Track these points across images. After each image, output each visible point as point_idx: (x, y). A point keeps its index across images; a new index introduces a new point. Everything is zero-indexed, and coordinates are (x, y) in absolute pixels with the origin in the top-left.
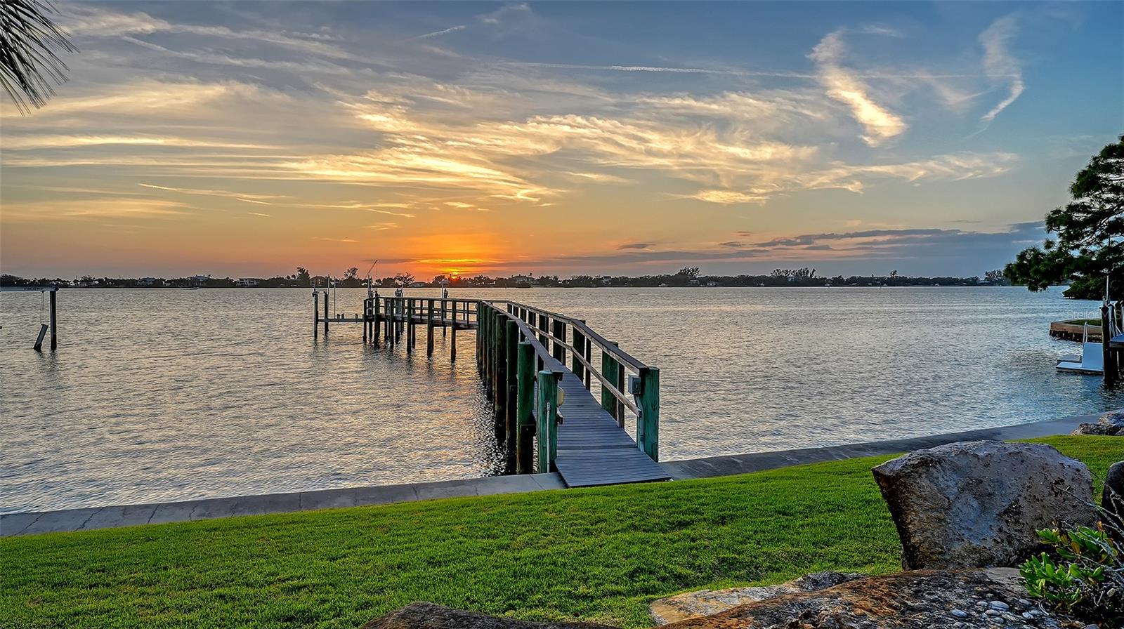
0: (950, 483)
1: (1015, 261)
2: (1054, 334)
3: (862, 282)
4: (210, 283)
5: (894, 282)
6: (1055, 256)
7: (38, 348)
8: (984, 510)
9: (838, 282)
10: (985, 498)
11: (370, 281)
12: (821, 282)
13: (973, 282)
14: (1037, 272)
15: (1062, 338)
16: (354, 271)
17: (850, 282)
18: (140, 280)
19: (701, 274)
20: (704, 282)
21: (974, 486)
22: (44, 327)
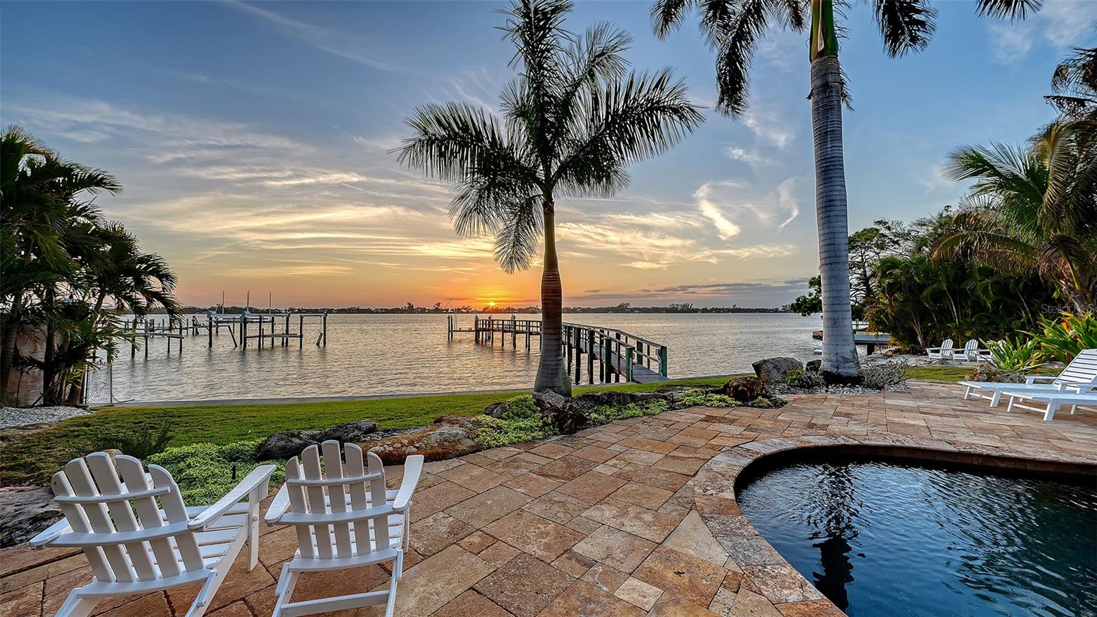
0: (770, 366)
1: (795, 302)
2: (814, 337)
3: (718, 311)
4: (359, 311)
5: (735, 310)
6: (813, 299)
7: (318, 344)
8: (778, 372)
9: (705, 311)
10: (778, 370)
11: (447, 310)
12: (696, 311)
13: (776, 311)
14: (805, 307)
15: (818, 339)
16: (439, 304)
17: (711, 311)
18: (321, 310)
19: (631, 306)
20: (633, 311)
21: (776, 367)
22: (321, 334)
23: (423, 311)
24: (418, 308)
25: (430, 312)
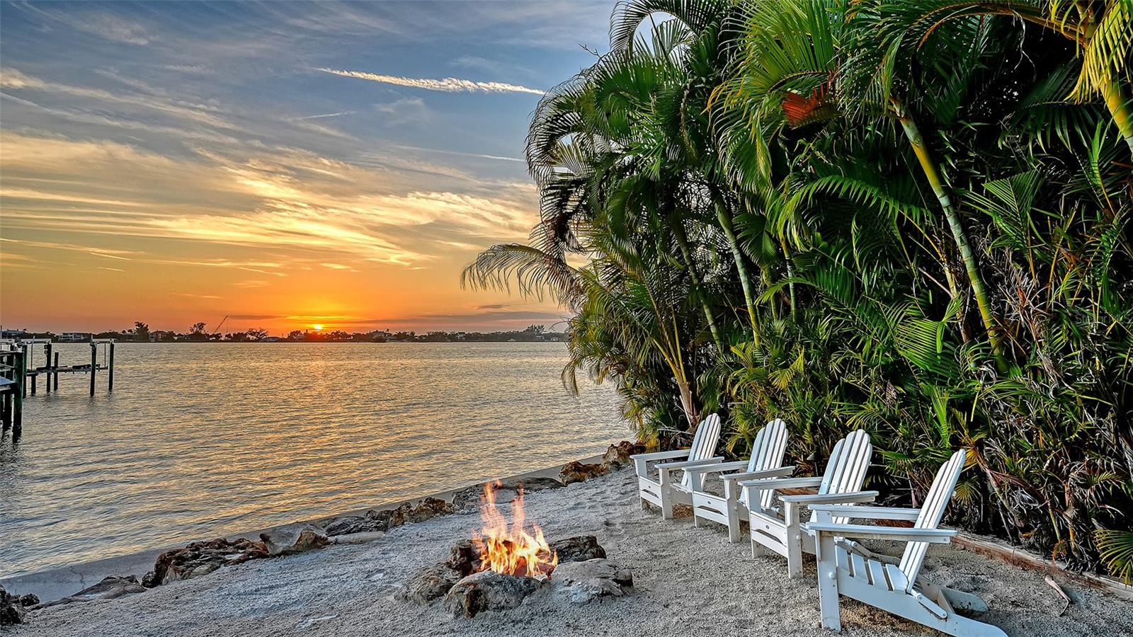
16: (200, 326)
19: (547, 331)
23: (169, 337)
24: (157, 332)
25: (182, 339)
